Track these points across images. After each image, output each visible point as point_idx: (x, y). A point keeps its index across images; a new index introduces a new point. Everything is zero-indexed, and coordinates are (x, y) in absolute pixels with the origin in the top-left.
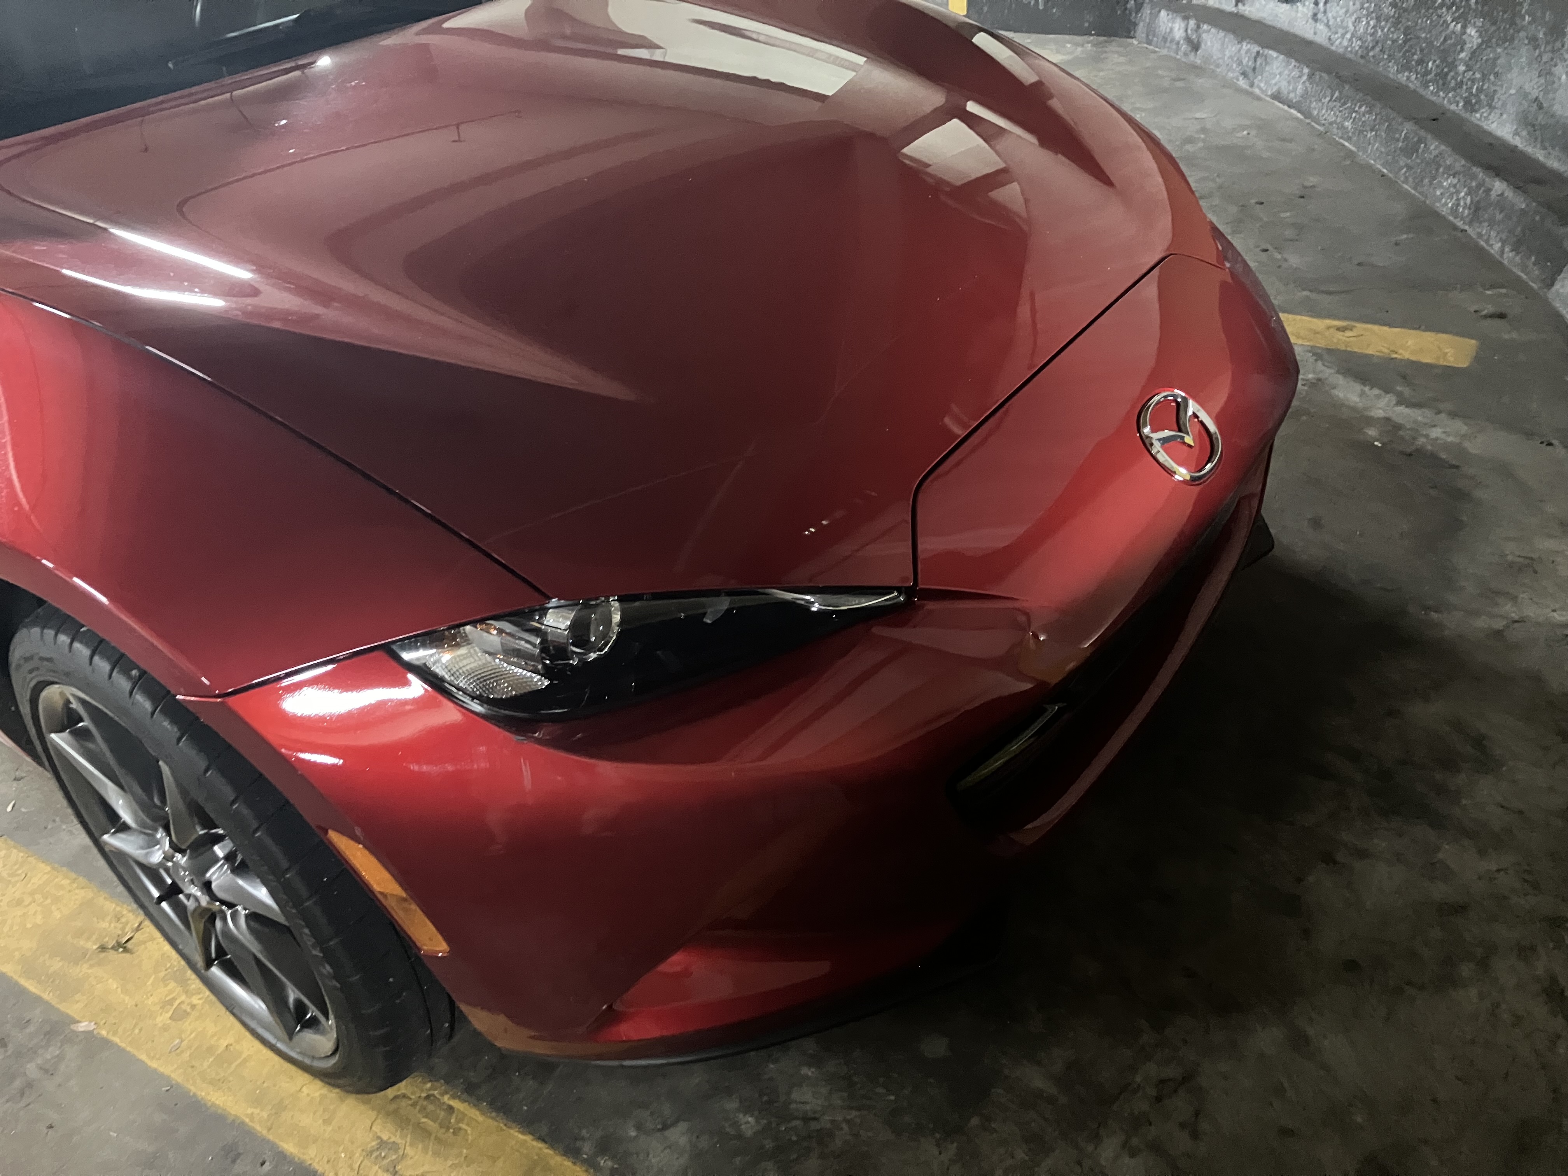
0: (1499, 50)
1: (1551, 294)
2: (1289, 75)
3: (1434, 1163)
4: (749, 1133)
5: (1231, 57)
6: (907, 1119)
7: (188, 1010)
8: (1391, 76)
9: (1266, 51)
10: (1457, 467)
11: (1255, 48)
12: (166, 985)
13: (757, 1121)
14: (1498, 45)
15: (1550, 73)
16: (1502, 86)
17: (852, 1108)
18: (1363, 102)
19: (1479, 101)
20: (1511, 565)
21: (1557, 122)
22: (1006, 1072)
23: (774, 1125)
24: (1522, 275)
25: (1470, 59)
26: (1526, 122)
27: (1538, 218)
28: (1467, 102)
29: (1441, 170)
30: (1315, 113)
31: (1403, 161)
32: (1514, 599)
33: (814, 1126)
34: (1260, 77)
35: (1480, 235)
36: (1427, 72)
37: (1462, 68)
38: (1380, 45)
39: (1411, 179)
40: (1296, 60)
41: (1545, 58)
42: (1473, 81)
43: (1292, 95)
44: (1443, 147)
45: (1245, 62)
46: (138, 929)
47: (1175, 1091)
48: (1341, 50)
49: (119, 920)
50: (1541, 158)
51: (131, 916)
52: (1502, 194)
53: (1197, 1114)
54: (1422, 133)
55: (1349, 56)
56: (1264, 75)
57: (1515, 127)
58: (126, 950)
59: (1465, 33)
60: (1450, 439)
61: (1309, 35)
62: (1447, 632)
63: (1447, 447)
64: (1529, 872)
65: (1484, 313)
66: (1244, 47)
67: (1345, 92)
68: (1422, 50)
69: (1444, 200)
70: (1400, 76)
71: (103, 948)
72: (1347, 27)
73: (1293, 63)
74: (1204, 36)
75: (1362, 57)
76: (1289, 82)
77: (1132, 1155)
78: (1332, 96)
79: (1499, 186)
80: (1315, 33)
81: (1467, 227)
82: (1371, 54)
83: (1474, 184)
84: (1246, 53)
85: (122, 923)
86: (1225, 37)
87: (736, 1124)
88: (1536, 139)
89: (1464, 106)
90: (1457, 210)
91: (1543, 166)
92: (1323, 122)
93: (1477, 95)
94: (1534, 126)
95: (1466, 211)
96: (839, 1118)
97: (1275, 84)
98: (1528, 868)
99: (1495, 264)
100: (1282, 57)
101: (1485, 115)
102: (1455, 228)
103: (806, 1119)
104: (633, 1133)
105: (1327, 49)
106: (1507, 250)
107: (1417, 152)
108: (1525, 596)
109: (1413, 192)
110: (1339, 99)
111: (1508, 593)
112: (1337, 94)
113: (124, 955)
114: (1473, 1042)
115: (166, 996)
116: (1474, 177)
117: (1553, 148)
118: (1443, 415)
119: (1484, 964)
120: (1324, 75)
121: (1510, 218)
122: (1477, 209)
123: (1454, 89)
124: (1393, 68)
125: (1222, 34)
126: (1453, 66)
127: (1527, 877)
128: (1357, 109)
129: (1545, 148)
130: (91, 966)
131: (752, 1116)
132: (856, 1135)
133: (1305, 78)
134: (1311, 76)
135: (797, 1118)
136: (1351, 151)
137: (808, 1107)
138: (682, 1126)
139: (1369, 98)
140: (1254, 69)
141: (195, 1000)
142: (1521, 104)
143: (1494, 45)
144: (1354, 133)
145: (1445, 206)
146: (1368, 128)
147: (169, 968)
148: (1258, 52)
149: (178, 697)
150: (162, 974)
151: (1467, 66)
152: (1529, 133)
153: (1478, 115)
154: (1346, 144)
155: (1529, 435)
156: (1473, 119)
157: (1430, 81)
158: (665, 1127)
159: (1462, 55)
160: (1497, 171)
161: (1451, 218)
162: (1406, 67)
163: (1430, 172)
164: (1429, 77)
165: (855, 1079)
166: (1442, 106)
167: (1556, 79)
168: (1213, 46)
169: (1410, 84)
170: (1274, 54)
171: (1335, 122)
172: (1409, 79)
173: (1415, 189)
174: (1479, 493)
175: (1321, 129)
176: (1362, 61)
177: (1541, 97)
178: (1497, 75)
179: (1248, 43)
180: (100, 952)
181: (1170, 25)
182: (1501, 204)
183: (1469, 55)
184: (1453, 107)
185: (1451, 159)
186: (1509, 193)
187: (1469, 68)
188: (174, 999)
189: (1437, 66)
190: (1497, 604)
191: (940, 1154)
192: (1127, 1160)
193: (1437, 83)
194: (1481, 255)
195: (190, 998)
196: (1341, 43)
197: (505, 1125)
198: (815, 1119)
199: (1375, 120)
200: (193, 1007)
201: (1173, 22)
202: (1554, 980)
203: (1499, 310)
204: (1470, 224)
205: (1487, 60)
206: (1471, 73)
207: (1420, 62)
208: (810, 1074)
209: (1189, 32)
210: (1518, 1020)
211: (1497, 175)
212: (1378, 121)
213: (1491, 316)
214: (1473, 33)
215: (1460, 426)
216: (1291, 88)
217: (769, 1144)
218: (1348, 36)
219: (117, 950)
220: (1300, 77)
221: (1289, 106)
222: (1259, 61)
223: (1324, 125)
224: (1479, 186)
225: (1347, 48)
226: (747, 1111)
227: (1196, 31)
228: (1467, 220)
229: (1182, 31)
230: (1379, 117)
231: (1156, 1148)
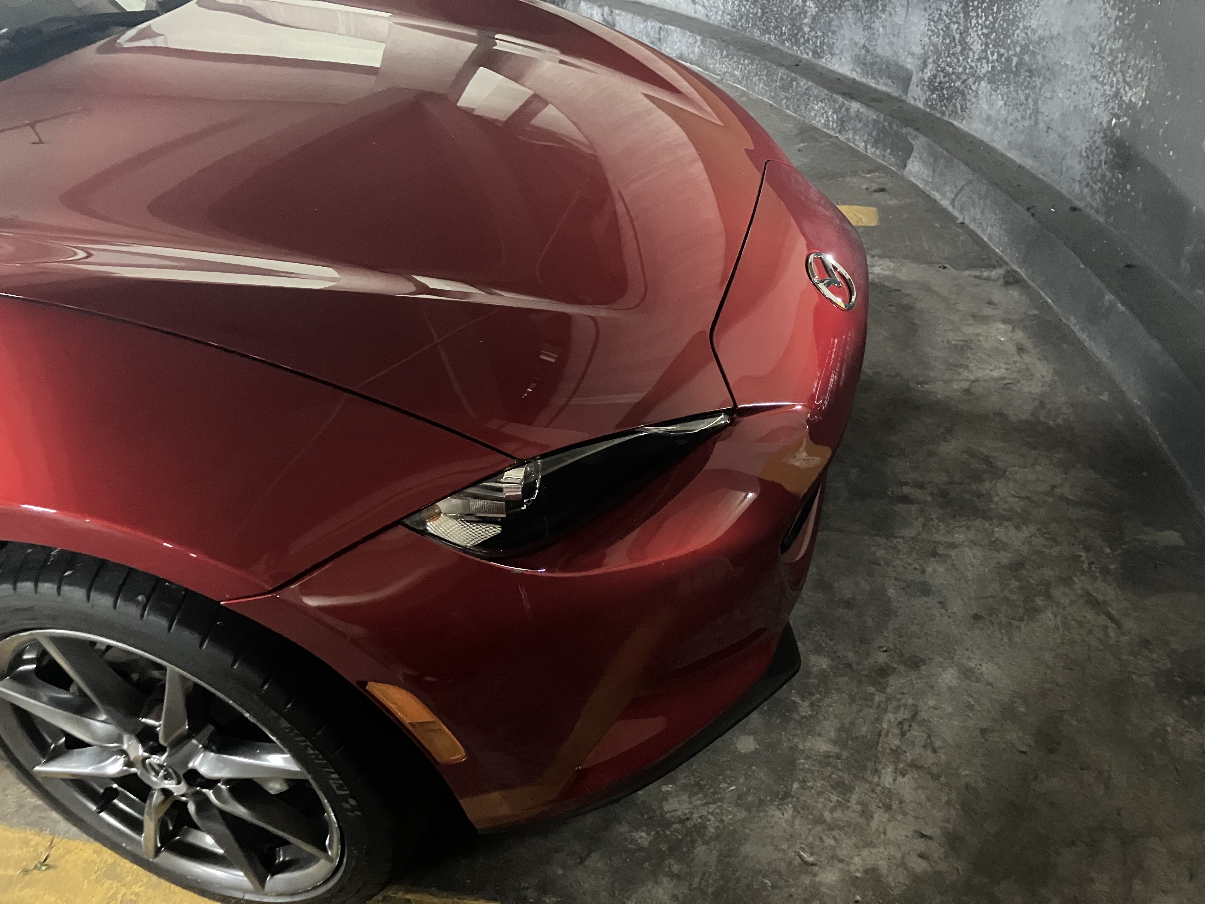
0: (832, 15)
1: (906, 172)
2: (687, 42)
3: (1074, 723)
4: (646, 844)
5: (640, 32)
6: (750, 799)
7: (134, 898)
8: (757, 38)
9: (666, 26)
10: (898, 290)
11: (658, 25)
12: (103, 884)
13: (648, 834)
14: (830, 12)
15: (870, 28)
16: (837, 40)
17: (709, 803)
18: (745, 57)
19: (823, 51)
20: (956, 346)
21: (881, 60)
22: (801, 747)
23: (661, 832)
24: (883, 162)
25: (812, 23)
26: (858, 61)
27: (886, 124)
28: (815, 52)
29: (811, 98)
30: (712, 66)
31: (783, 94)
32: (967, 367)
33: (689, 824)
34: (665, 45)
35: (848, 139)
36: (782, 34)
37: (807, 29)
38: (744, 17)
39: (791, 107)
40: (691, 32)
41: (866, 17)
42: (817, 37)
43: (691, 56)
44: (810, 83)
45: (652, 35)
46: (51, 847)
47: (910, 726)
48: (716, 23)
49: (28, 844)
50: (873, 85)
51: (37, 839)
52: (858, 111)
53: (929, 737)
54: (793, 75)
55: (725, 26)
56: (668, 43)
57: (852, 66)
58: (49, 867)
59: (805, 5)
60: (886, 273)
61: (692, 14)
62: (939, 396)
63: (887, 278)
64: (1048, 533)
65: (873, 188)
66: (649, 24)
67: (731, 51)
68: (776, 19)
69: (817, 119)
70: (763, 38)
71: (26, 871)
72: (718, 6)
73: (688, 33)
74: (617, 18)
75: (733, 26)
76: (688, 47)
77: (904, 775)
78: (722, 55)
79: (855, 106)
80: (695, 12)
81: (837, 135)
82: (740, 24)
83: (837, 106)
84: (652, 28)
85: (33, 846)
86: (633, 17)
87: (633, 841)
88: (867, 72)
89: (813, 55)
90: (828, 125)
91: (876, 90)
92: (719, 72)
93: (821, 47)
94: (864, 64)
95: (835, 125)
96: (704, 813)
97: (678, 49)
98: (1046, 531)
99: (865, 158)
100: (678, 30)
101: (829, 59)
102: (831, 136)
103: (682, 821)
104: (560, 872)
105: (706, 23)
106: (869, 147)
107: (792, 87)
108: (972, 365)
109: (794, 115)
110: (727, 56)
111: (961, 365)
112: (725, 53)
113: (48, 872)
114: (1063, 643)
115: (107, 893)
116: (835, 101)
117: (881, 78)
118: (876, 258)
119: (1048, 596)
120: (713, 40)
121: (867, 126)
122: (842, 123)
123: (803, 44)
124: (757, 33)
125: (630, 16)
126: (800, 29)
127: (1046, 535)
128: (742, 61)
129: (875, 78)
130: (21, 889)
131: (642, 831)
132: (722, 821)
133: (699, 43)
134: (703, 42)
135: (675, 823)
136: (744, 91)
137: (679, 813)
138: (595, 856)
139: (749, 54)
140: (660, 39)
141: (136, 888)
142: (853, 50)
143: (828, 12)
144: (743, 79)
145: (819, 122)
146: (753, 75)
147: (97, 870)
148: (660, 28)
149: (222, 603)
150: (94, 877)
151: (810, 27)
152: (862, 69)
153: (824, 60)
154: (739, 86)
155: (930, 263)
156: (821, 63)
157: (785, 40)
158: (582, 860)
159: (806, 21)
160: (851, 96)
161: (825, 130)
162: (767, 31)
163: (804, 100)
164: (784, 37)
165: (702, 783)
166: (797, 57)
167: (876, 32)
168: (625, 25)
169: (772, 43)
170: (673, 28)
171: (727, 72)
172: (770, 39)
173: (795, 113)
174: (919, 305)
175: (718, 77)
176: (734, 30)
177: (867, 45)
178: (834, 32)
179: (651, 22)
180: (24, 875)
181: (590, 11)
182: (858, 117)
183: (811, 21)
184: (805, 56)
185: (816, 90)
186: (863, 110)
187: (812, 29)
188: (115, 894)
189: (789, 29)
190: (960, 374)
191: (783, 814)
192: (900, 779)
193: (791, 40)
194: (854, 152)
195: (131, 888)
196: (715, 18)
197: (458, 899)
198: (688, 819)
199: (756, 69)
200: (137, 894)
201: (592, 10)
202: (1088, 594)
203: (880, 187)
204: (840, 132)
205: (824, 23)
206: (814, 33)
207: (776, 28)
208: (670, 789)
209: (605, 16)
210: (1081, 624)
211: (852, 98)
212: (758, 69)
213: (876, 191)
214: (811, 5)
215: (888, 263)
216: (690, 51)
217: (664, 847)
218: (720, 13)
219: (40, 869)
220: (695, 43)
221: (690, 63)
222: (662, 33)
223: (719, 75)
224: (841, 107)
225: (720, 21)
226: (637, 829)
227: (611, 15)
228: (837, 130)
229: (599, 15)
230: (759, 66)
231: (914, 765)
